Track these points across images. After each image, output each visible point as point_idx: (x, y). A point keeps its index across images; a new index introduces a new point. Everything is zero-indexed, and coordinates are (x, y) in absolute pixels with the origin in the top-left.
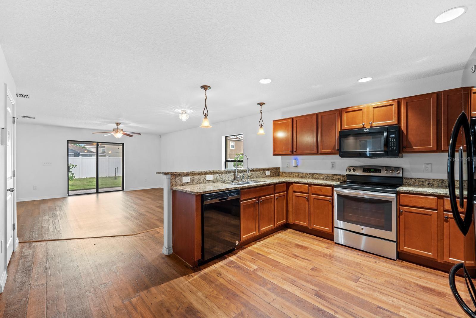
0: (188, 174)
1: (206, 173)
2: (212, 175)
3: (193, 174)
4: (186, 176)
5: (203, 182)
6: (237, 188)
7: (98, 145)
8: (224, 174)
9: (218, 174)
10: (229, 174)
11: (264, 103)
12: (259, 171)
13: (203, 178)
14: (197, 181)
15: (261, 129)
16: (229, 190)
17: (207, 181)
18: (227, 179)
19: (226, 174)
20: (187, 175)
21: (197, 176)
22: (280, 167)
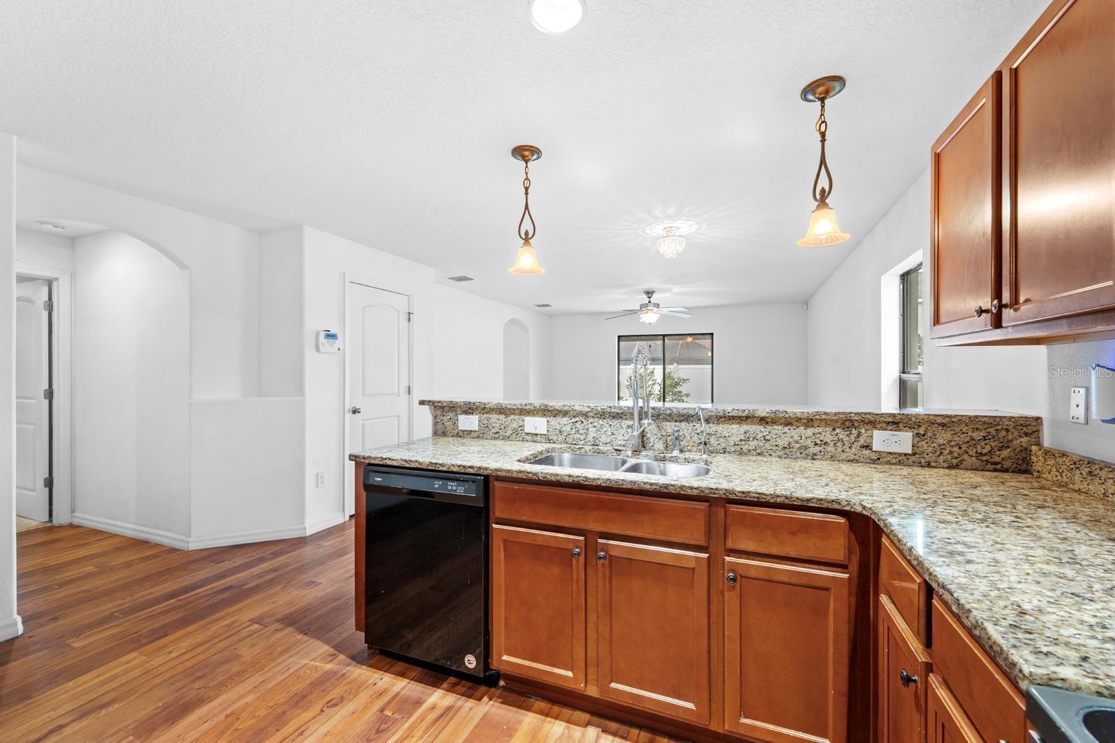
0: (473, 410)
1: (524, 412)
2: (544, 420)
3: (485, 411)
4: (466, 412)
5: (514, 435)
6: (471, 471)
7: (664, 338)
8: (591, 420)
9: (565, 419)
10: (615, 422)
11: (839, 79)
12: (807, 426)
13: (515, 425)
14: (497, 430)
15: (824, 211)
16: (441, 468)
17: (527, 434)
18: (604, 439)
19: (601, 422)
20: (469, 409)
21: (497, 416)
22: (1038, 419)
